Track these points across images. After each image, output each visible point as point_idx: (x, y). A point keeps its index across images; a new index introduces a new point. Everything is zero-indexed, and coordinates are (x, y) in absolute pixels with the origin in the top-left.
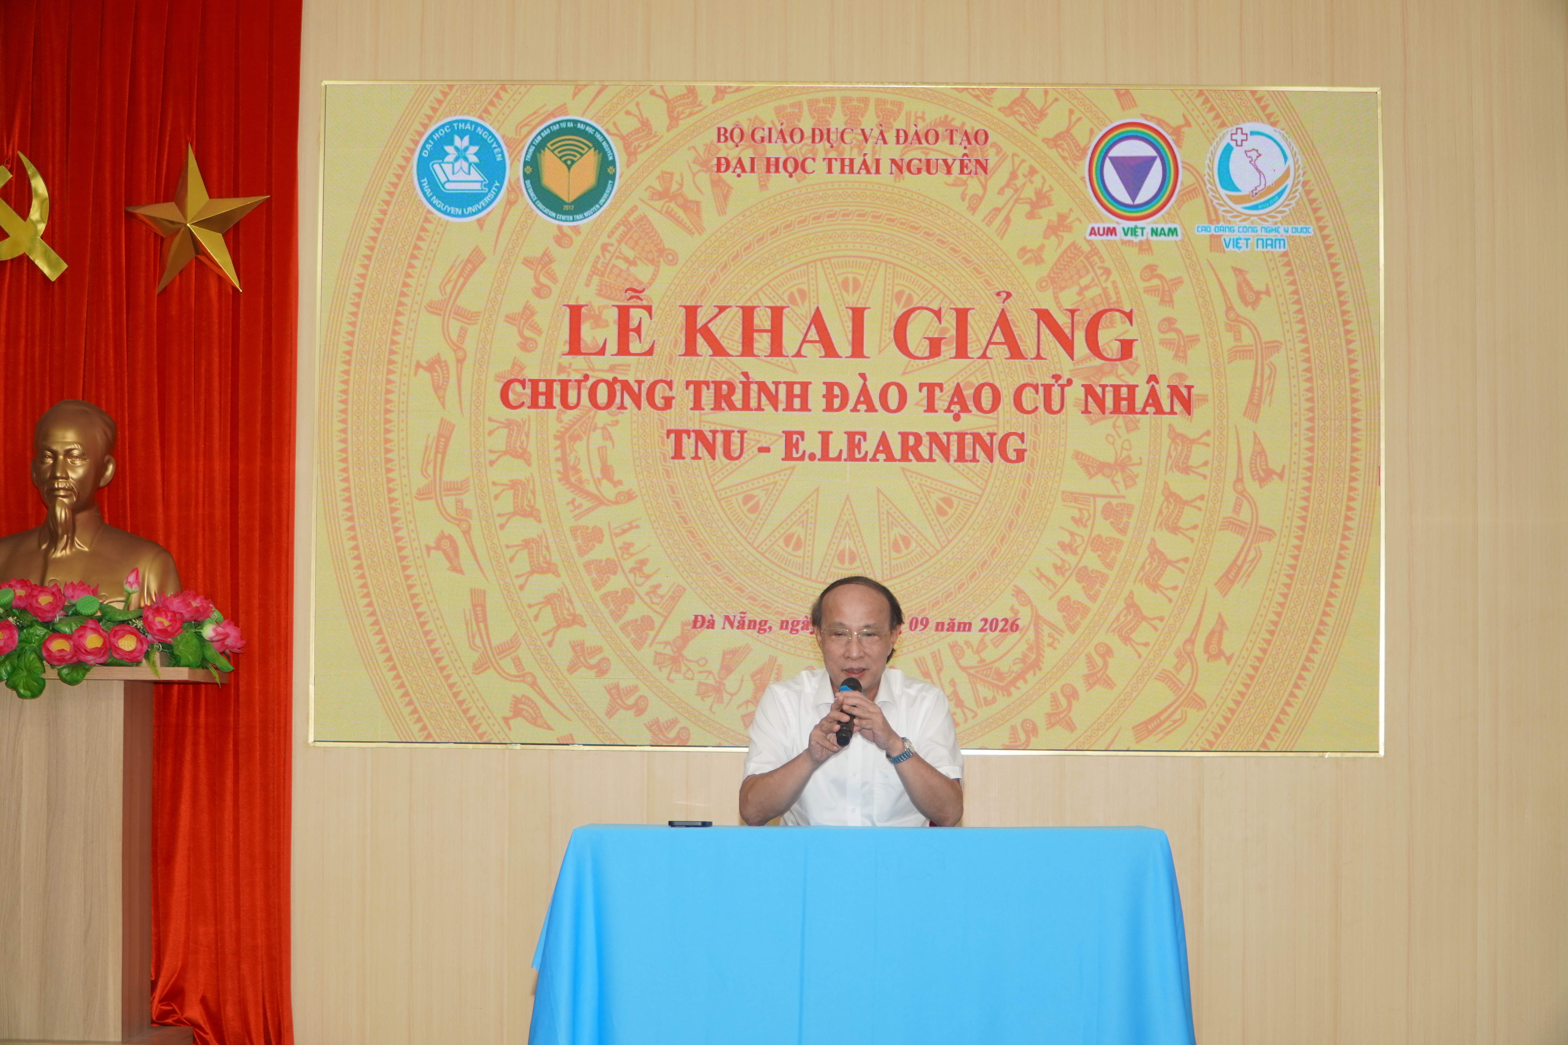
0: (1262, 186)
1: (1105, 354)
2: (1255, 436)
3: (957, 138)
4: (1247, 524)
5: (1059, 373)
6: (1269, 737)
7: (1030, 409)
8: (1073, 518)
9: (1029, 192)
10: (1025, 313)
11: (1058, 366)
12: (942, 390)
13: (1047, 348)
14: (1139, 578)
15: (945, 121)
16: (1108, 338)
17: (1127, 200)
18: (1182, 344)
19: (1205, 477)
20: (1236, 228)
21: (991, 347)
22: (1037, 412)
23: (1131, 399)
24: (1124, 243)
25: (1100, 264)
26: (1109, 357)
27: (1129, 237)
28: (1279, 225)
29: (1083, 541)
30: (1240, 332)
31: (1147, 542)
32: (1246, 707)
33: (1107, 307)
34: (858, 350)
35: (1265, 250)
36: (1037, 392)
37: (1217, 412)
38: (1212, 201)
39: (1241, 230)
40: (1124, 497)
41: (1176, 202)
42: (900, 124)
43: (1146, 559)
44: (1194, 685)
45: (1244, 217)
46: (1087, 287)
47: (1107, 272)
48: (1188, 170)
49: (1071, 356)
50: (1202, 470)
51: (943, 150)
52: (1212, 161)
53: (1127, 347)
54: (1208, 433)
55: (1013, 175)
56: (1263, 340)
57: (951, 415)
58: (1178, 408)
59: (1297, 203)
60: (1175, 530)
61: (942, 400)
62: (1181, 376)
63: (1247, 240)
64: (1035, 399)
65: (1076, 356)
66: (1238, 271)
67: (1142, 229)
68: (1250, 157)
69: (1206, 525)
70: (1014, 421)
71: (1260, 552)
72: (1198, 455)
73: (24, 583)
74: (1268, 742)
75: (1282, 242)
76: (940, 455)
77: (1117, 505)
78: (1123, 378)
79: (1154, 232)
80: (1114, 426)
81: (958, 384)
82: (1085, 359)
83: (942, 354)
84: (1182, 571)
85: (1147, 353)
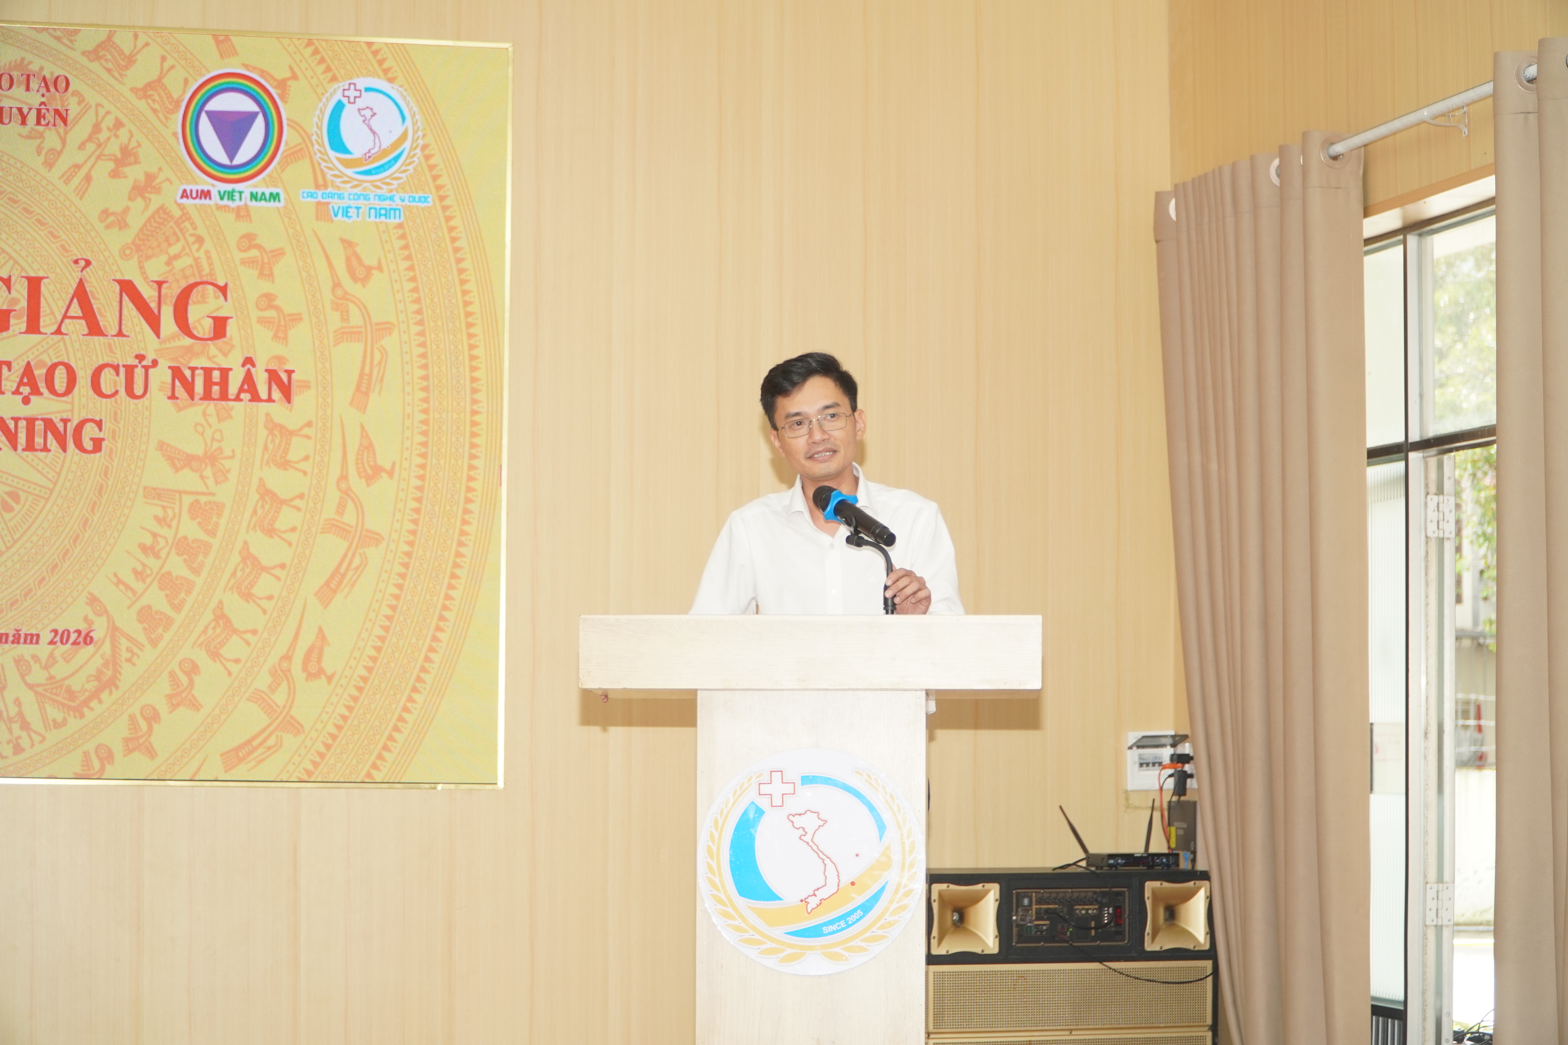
0: (376, 149)
1: (195, 333)
2: (362, 428)
3: (34, 85)
4: (351, 526)
5: (143, 352)
6: (375, 766)
7: (109, 393)
8: (156, 518)
9: (113, 148)
10: (106, 284)
11: (142, 345)
12: (10, 370)
13: (130, 324)
14: (230, 585)
15: (21, 65)
16: (199, 314)
17: (224, 160)
18: (283, 323)
19: (305, 473)
20: (346, 196)
21: (67, 321)
22: (117, 397)
23: (224, 382)
24: (219, 208)
25: (191, 231)
26: (200, 336)
27: (225, 202)
28: (394, 193)
29: (167, 542)
30: (347, 311)
31: (239, 545)
32: (349, 733)
33: (198, 280)
35: (378, 220)
36: (118, 374)
37: (320, 400)
38: (319, 164)
39: (351, 197)
40: (213, 494)
41: (279, 163)
43: (238, 564)
44: (291, 707)
45: (355, 183)
46: (176, 257)
47: (200, 240)
48: (294, 128)
49: (158, 334)
50: (302, 466)
51: (17, 97)
52: (321, 120)
54: (309, 424)
55: (97, 128)
56: (374, 321)
57: (19, 398)
58: (277, 394)
59: (415, 169)
60: (270, 532)
61: (10, 380)
62: (280, 359)
63: (358, 208)
64: (115, 382)
65: (162, 335)
66: (347, 244)
67: (241, 193)
68: (364, 116)
69: (305, 527)
70: (91, 405)
71: (366, 558)
72: (298, 449)
74: (374, 772)
75: (397, 212)
76: (7, 443)
77: (205, 504)
78: (215, 360)
79: (253, 196)
80: (204, 414)
81: (29, 363)
82: (173, 337)
83: (11, 328)
84: (278, 579)
85: (243, 332)
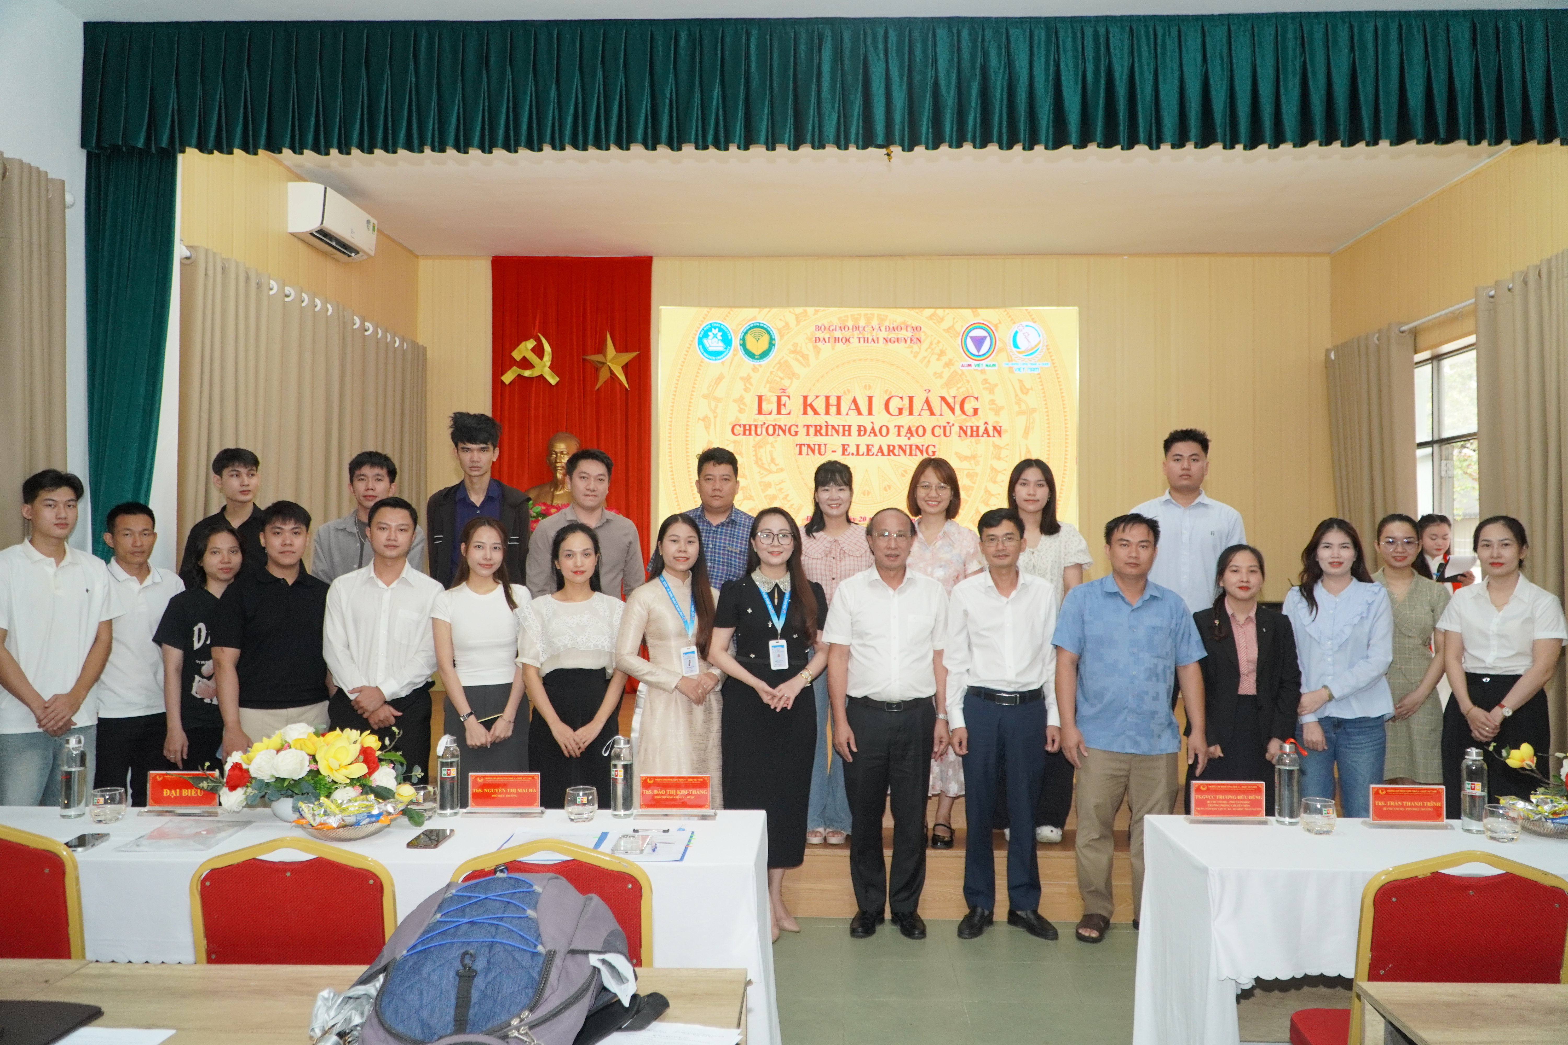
0: (1030, 347)
1: (967, 414)
2: (1027, 445)
3: (909, 329)
5: (949, 421)
7: (937, 435)
9: (937, 350)
10: (936, 398)
11: (949, 419)
12: (903, 428)
13: (944, 411)
14: (981, 501)
15: (904, 322)
16: (968, 407)
17: (976, 353)
18: (998, 409)
19: (1006, 462)
20: (1019, 364)
21: (923, 411)
22: (940, 437)
23: (977, 431)
24: (975, 370)
25: (965, 379)
26: (969, 415)
27: (977, 368)
28: (1037, 362)
30: (1021, 405)
31: (984, 487)
33: (968, 396)
34: (870, 413)
35: (1031, 372)
36: (940, 429)
37: (1012, 436)
38: (1010, 353)
39: (1021, 364)
40: (974, 470)
41: (995, 354)
42: (887, 324)
43: (983, 494)
45: (1023, 359)
46: (960, 388)
47: (968, 381)
48: (1000, 341)
49: (954, 415)
50: (1006, 459)
51: (903, 334)
52: (1010, 337)
53: (976, 411)
54: (1008, 445)
55: (931, 344)
56: (1030, 408)
57: (907, 438)
58: (996, 434)
59: (1044, 354)
60: (995, 482)
61: (903, 432)
62: (997, 422)
63: (1024, 368)
64: (940, 431)
65: (956, 415)
66: (1020, 381)
67: (982, 364)
68: (1025, 335)
70: (931, 440)
72: (1004, 453)
73: (545, 504)
75: (1038, 369)
76: (903, 453)
77: (972, 473)
78: (974, 423)
79: (986, 365)
80: (971, 442)
81: (910, 426)
82: (959, 416)
83: (903, 414)
85: (984, 413)
